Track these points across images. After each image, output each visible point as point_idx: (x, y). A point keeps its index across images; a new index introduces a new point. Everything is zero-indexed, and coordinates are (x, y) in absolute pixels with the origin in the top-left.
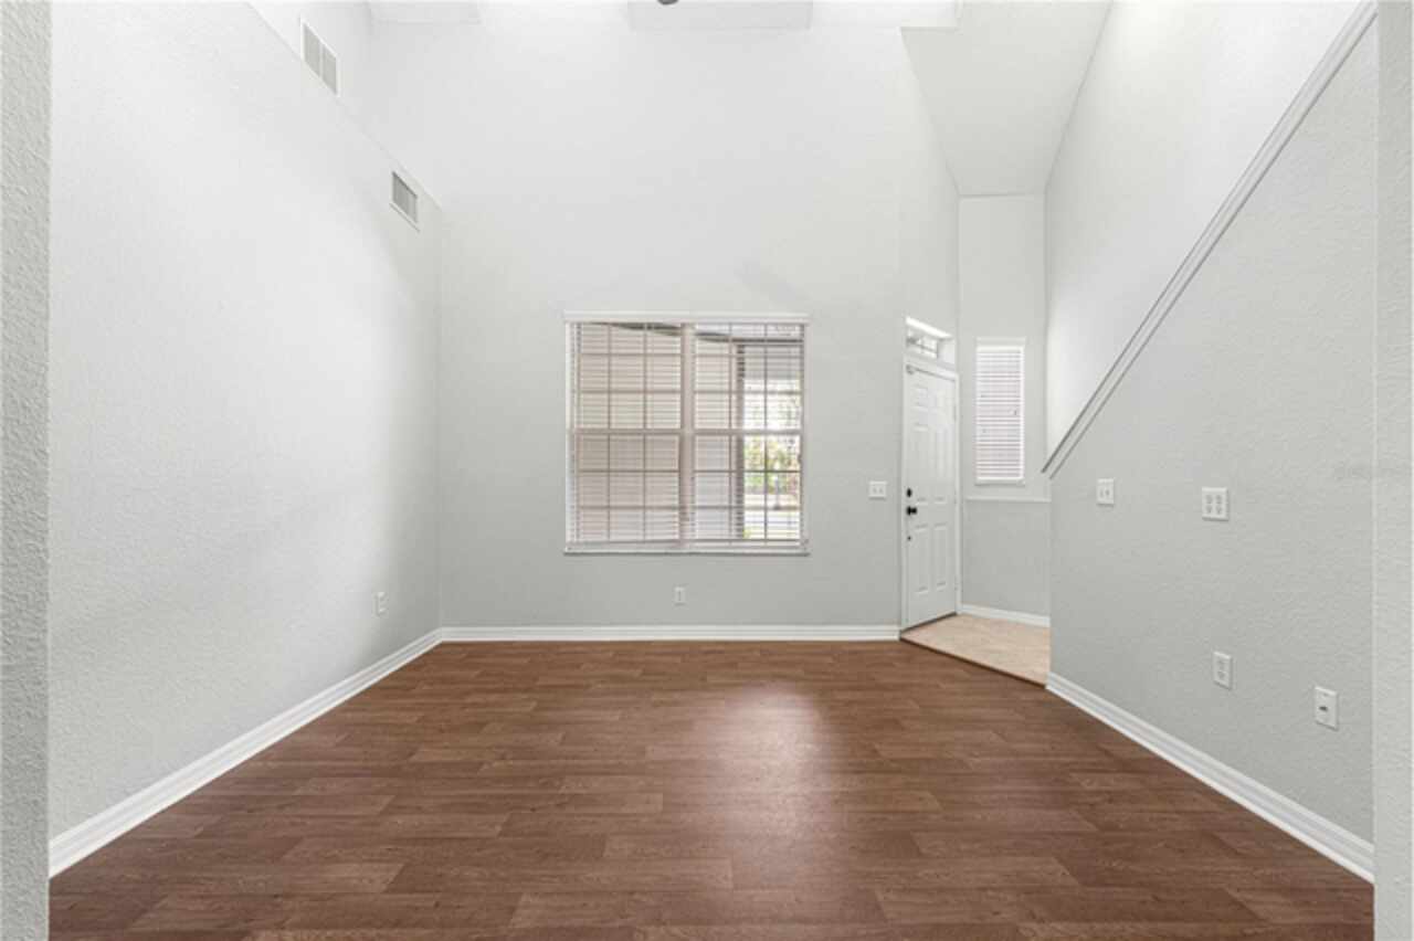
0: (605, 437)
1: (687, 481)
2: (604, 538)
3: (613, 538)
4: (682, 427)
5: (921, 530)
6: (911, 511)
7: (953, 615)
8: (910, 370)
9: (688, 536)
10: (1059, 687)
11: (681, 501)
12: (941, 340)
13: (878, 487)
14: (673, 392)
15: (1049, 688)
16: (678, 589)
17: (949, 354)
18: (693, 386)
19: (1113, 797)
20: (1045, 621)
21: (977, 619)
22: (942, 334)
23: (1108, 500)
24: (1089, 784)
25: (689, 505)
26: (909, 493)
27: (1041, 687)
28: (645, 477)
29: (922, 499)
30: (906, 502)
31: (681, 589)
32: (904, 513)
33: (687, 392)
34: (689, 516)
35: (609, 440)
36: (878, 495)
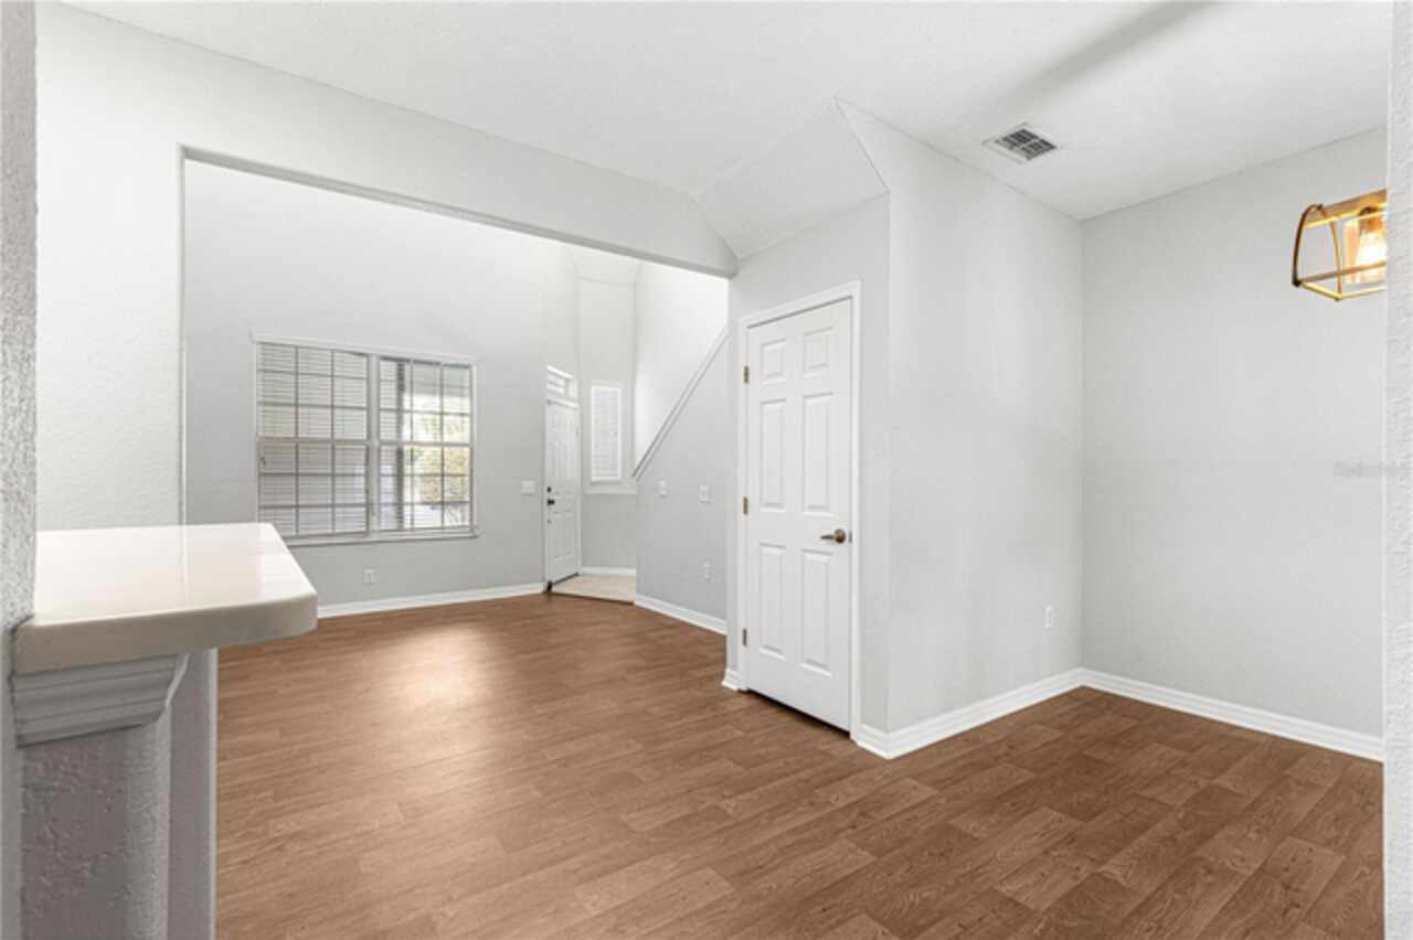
0: (294, 445)
1: (374, 481)
2: (294, 533)
3: (302, 532)
4: (369, 437)
5: (558, 516)
6: (551, 502)
7: (576, 575)
8: (549, 402)
9: (374, 527)
10: (642, 602)
11: (367, 498)
12: (567, 380)
13: (528, 486)
14: (361, 409)
15: (637, 603)
16: (368, 571)
17: (573, 390)
18: (379, 403)
19: (663, 637)
20: (633, 572)
21: (591, 575)
22: (567, 376)
23: (664, 492)
24: (652, 635)
25: (375, 502)
26: (549, 490)
27: (631, 604)
28: (333, 480)
29: (557, 494)
30: (547, 496)
31: (371, 571)
32: (545, 503)
33: (374, 410)
34: (376, 511)
35: (297, 447)
36: (529, 491)
